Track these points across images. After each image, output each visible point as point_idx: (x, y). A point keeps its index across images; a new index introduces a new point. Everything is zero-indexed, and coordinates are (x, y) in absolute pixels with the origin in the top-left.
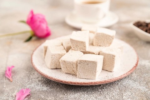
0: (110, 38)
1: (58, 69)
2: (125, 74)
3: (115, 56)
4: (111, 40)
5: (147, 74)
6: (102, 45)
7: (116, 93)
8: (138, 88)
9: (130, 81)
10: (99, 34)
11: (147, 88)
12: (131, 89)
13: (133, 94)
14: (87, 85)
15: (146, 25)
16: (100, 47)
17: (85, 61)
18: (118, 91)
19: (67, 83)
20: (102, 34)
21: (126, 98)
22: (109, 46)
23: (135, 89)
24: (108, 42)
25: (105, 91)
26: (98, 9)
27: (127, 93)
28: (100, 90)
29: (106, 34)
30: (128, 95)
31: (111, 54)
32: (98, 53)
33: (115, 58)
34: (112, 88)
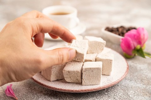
0: (102, 44)
1: (59, 80)
2: (124, 75)
3: (112, 61)
4: (103, 46)
5: (137, 73)
6: (95, 52)
7: (122, 93)
8: (137, 85)
9: (126, 81)
10: (92, 42)
11: (144, 85)
12: (132, 88)
13: (136, 92)
14: (97, 90)
15: (116, 30)
16: (93, 54)
17: (90, 68)
18: (122, 91)
19: (78, 91)
20: (94, 42)
21: (132, 96)
22: (101, 52)
23: (135, 87)
24: (100, 48)
25: (112, 94)
26: (69, 20)
27: (131, 92)
28: (106, 93)
29: (98, 42)
30: (132, 93)
31: (109, 59)
32: (95, 60)
33: (112, 62)
34: (115, 90)
